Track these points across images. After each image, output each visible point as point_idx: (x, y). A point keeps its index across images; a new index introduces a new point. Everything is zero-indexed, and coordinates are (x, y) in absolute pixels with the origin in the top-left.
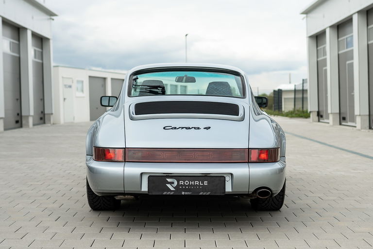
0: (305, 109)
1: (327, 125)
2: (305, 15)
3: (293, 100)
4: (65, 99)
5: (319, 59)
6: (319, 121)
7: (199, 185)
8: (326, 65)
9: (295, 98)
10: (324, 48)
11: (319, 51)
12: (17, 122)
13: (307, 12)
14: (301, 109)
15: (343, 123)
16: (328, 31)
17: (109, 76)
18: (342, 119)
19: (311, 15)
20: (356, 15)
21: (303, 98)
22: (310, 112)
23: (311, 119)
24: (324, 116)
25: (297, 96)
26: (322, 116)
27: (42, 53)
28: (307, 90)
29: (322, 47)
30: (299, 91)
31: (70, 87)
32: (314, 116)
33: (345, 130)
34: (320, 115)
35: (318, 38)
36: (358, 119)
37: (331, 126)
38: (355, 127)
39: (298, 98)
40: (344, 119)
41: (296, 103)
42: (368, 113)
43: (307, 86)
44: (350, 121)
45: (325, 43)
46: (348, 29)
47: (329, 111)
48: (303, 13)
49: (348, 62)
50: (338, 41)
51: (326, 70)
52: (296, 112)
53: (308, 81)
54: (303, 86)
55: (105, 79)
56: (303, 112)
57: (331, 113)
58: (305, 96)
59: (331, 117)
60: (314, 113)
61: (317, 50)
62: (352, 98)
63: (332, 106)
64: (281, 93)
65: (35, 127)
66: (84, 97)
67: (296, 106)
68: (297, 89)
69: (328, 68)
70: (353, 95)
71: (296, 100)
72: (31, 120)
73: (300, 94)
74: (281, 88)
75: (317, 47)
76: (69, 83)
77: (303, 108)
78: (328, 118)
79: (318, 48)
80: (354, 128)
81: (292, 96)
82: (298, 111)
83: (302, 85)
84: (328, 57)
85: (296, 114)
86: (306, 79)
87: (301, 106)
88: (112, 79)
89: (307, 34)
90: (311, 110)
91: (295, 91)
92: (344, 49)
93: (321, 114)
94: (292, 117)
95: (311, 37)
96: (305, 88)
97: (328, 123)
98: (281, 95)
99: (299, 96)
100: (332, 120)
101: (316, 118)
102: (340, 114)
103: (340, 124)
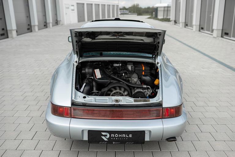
1: (179, 27)
4: (66, 14)
7: (126, 137)
12: (45, 26)
18: (186, 25)
26: (176, 23)
28: (170, 7)
31: (68, 8)
36: (194, 27)
37: (181, 28)
47: (180, 21)
51: (180, 2)
52: (164, 19)
60: (173, 21)
65: (53, 27)
66: (75, 12)
68: (165, 6)
72: (51, 25)
76: (67, 6)
80: (192, 30)
87: (166, 16)
88: (87, 4)
93: (176, 21)
94: (163, 21)
99: (166, 9)
100: (181, 25)
101: (174, 23)
102: (185, 23)
103: (185, 27)
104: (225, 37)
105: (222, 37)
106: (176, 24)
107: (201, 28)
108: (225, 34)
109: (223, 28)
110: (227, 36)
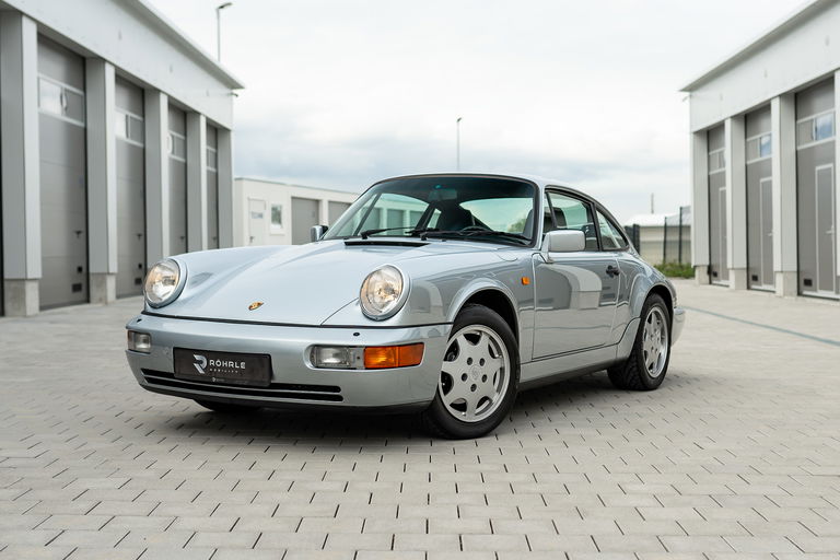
0: (684, 262)
1: (726, 289)
2: (687, 94)
3: (662, 246)
4: (251, 238)
5: (711, 173)
6: (710, 283)
8: (724, 184)
9: (665, 242)
10: (721, 153)
11: (712, 159)
13: (692, 88)
14: (677, 263)
15: (754, 287)
16: (728, 125)
17: (325, 198)
18: (752, 279)
19: (698, 94)
20: (778, 100)
21: (680, 241)
22: (695, 267)
23: (696, 280)
24: (720, 275)
25: (668, 238)
26: (715, 275)
27: (216, 155)
28: (689, 227)
29: (718, 151)
30: (673, 227)
31: (261, 216)
32: (701, 274)
33: (756, 298)
34: (712, 272)
35: (710, 135)
36: (779, 279)
37: (732, 291)
38: (774, 292)
39: (671, 242)
40: (755, 278)
41: (668, 251)
42: (795, 269)
43: (688, 220)
44: (765, 283)
45: (723, 145)
46: (763, 122)
47: (729, 265)
48: (684, 90)
49: (762, 180)
50: (746, 142)
51: (724, 193)
52: (668, 267)
53: (692, 209)
54: (681, 221)
55: (317, 202)
56: (681, 267)
57: (733, 269)
58: (684, 237)
59: (732, 275)
60: (701, 269)
61: (709, 157)
62: (769, 242)
63: (735, 257)
64: (638, 232)
66: (283, 235)
67: (668, 257)
68: (668, 224)
69: (728, 188)
70: (771, 238)
71: (668, 245)
73: (676, 234)
74: (637, 223)
75: (708, 151)
76: (258, 209)
77: (680, 260)
78: (727, 278)
79: (711, 153)
80: (772, 294)
81: (661, 238)
82: (671, 265)
83: (678, 218)
84: (728, 169)
85: (667, 271)
86: (688, 208)
87: (677, 257)
88: (330, 202)
89: (691, 126)
90: (697, 263)
91: (666, 228)
92: (756, 157)
93: (715, 270)
95: (698, 133)
96: (684, 223)
97: (727, 286)
98: (638, 236)
99: (673, 237)
100: (734, 280)
101: (706, 278)
102: (748, 269)
103: (749, 288)
106: (714, 281)
107: (804, 283)
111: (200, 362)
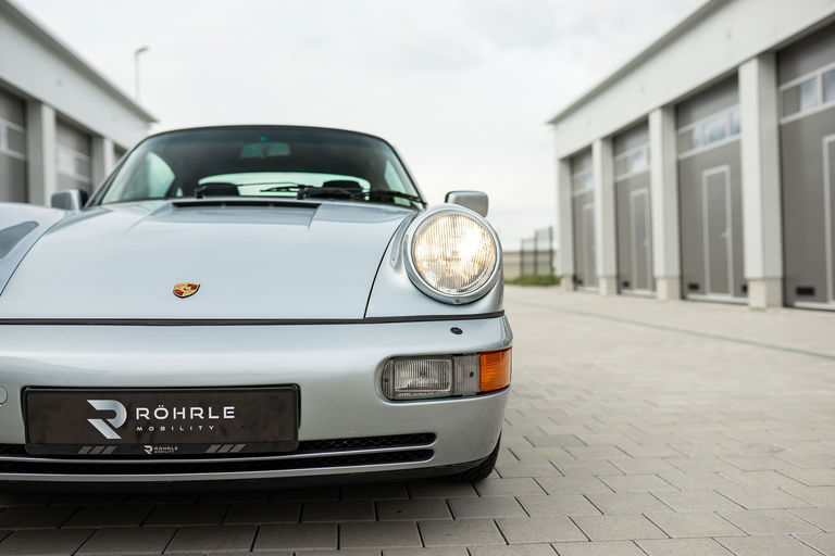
1: (598, 295)
2: (553, 126)
5: (574, 195)
6: (575, 290)
8: (591, 201)
11: (576, 182)
13: (557, 121)
15: (626, 292)
16: (596, 146)
18: (623, 284)
19: (564, 126)
20: (658, 112)
22: (560, 276)
23: (561, 287)
26: (581, 282)
30: (529, 253)
32: (567, 283)
34: (577, 281)
36: (662, 286)
38: (656, 298)
40: (627, 284)
47: (600, 273)
48: (551, 122)
49: (633, 194)
50: (614, 162)
51: (591, 209)
57: (603, 277)
59: (601, 281)
60: (566, 278)
63: (604, 263)
67: (525, 270)
68: (526, 250)
69: (598, 203)
71: (524, 265)
78: (596, 285)
79: (575, 177)
81: (517, 259)
82: (529, 276)
89: (557, 154)
90: (562, 274)
91: (522, 253)
93: (579, 278)
95: (562, 160)
100: (605, 286)
101: (571, 285)
102: (618, 276)
103: (619, 292)
104: (798, 304)
105: (787, 304)
106: (580, 288)
107: (690, 286)
108: (798, 290)
109: (789, 273)
110: (809, 298)
111: (107, 415)
